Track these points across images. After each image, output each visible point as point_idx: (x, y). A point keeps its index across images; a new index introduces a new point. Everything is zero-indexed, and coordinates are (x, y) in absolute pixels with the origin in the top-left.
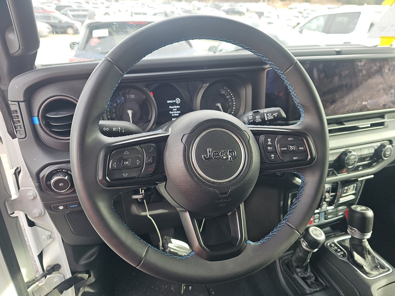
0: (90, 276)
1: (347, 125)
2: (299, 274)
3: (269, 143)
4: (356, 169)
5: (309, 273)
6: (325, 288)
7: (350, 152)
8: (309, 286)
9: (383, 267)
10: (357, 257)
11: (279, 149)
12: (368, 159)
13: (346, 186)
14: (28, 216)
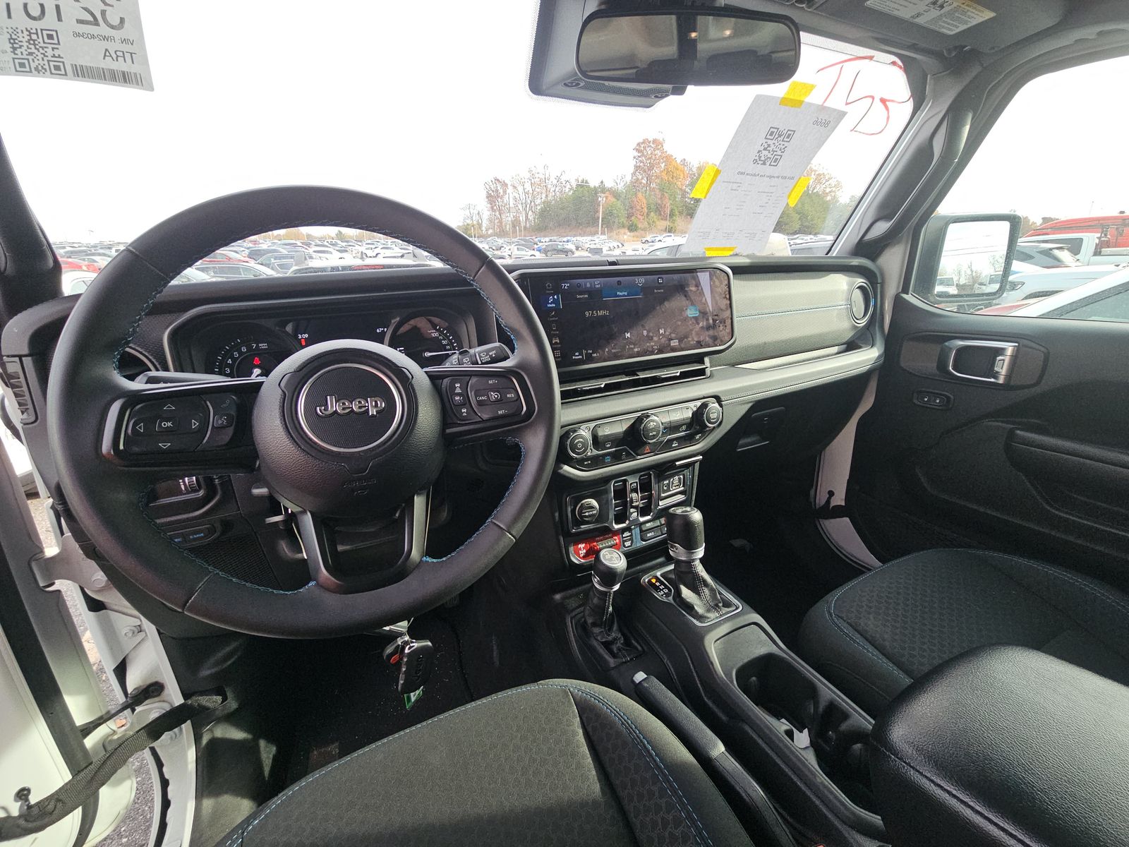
0: (225, 699)
1: (642, 375)
2: (599, 638)
3: (458, 390)
4: (667, 446)
5: (615, 634)
6: (640, 655)
7: (648, 416)
8: (614, 656)
9: (727, 604)
10: (686, 593)
11: (474, 398)
12: (684, 427)
13: (665, 479)
14: (85, 589)
